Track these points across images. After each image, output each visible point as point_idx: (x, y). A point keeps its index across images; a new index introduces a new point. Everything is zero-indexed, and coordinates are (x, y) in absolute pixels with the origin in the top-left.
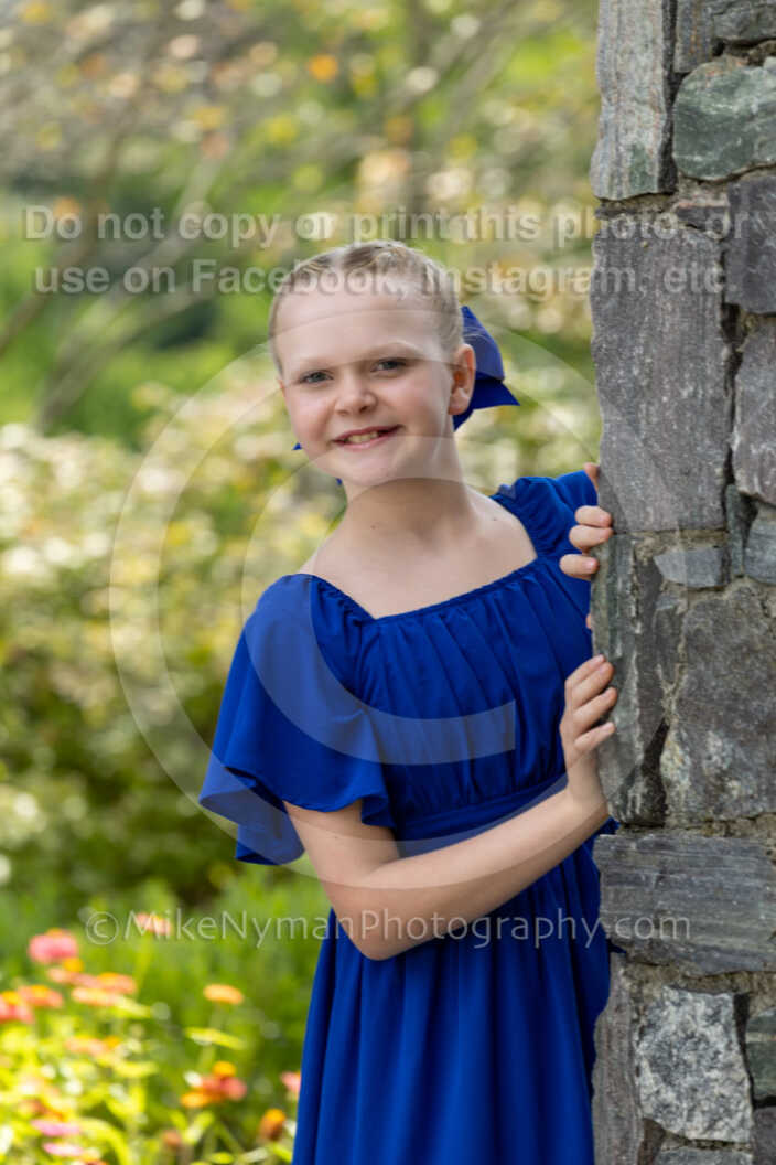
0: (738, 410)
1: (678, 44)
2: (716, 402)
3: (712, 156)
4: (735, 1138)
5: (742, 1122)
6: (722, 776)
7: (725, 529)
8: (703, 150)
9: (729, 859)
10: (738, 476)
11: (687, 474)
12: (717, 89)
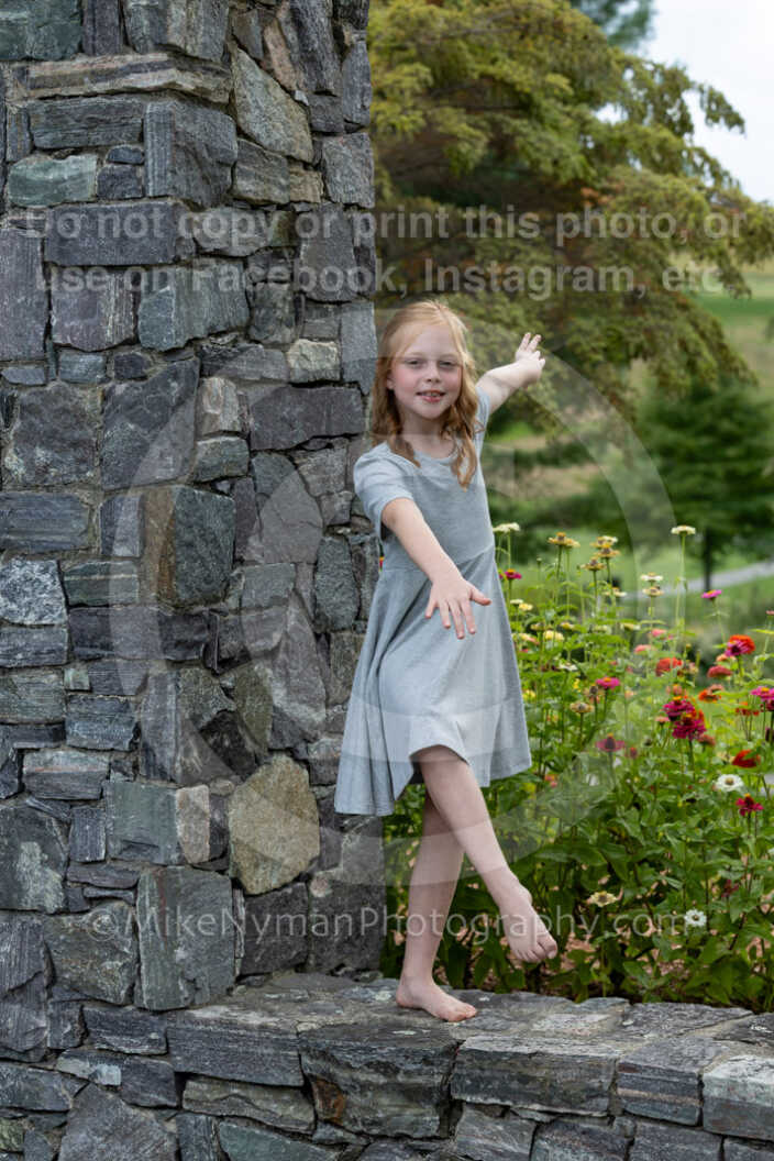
0: (54, 308)
1: (9, 150)
2: (39, 304)
3: (34, 198)
4: (56, 622)
5: (61, 616)
6: (47, 467)
7: (46, 360)
8: (29, 195)
9: (54, 502)
10: (54, 336)
11: (21, 336)
12: (36, 170)
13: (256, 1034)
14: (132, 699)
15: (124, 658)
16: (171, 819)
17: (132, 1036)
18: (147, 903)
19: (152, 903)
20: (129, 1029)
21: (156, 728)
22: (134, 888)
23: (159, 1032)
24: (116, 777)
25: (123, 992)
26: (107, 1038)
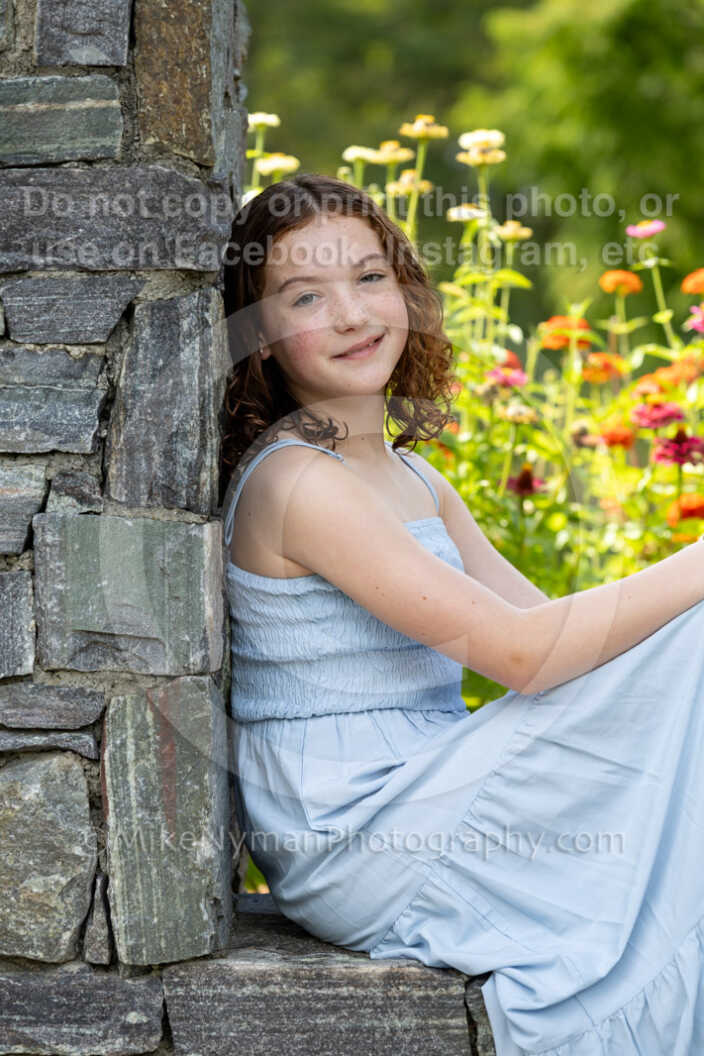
13: (378, 992)
14: (99, 350)
15: (82, 269)
16: (192, 584)
17: (81, 1022)
18: (130, 754)
19: (140, 754)
20: (75, 1009)
21: (157, 404)
22: (96, 727)
23: (146, 1008)
24: (62, 506)
25: (67, 936)
26: (27, 1030)
